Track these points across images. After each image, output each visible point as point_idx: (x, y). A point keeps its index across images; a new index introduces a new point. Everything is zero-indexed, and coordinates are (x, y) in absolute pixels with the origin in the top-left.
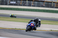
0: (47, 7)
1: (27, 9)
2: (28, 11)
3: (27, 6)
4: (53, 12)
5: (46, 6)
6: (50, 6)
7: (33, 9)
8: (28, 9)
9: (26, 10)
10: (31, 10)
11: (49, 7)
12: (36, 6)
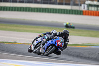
0: (44, 3)
1: (10, 8)
2: (12, 10)
3: (10, 2)
4: (55, 11)
5: (42, 2)
6: (49, 2)
7: (21, 8)
8: (12, 8)
9: (8, 9)
10: (17, 9)
11: (47, 4)
12: (26, 3)
